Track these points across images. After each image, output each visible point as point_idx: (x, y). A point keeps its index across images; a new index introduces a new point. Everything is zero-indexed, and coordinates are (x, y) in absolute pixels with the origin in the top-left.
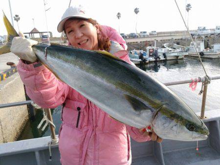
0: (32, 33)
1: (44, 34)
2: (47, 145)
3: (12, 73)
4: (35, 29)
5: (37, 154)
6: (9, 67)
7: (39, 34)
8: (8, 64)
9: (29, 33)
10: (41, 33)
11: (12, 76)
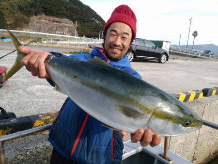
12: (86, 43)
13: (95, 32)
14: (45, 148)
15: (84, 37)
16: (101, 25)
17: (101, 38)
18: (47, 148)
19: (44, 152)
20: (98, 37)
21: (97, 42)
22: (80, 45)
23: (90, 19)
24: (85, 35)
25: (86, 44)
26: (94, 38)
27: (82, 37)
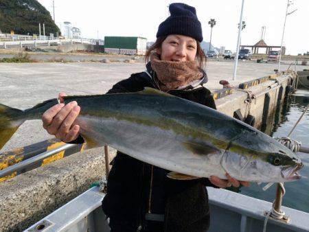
0: (256, 46)
1: (273, 49)
2: (262, 215)
3: (224, 95)
4: (262, 41)
5: (244, 219)
6: (221, 87)
7: (265, 49)
8: (221, 83)
9: (253, 47)
10: (270, 47)
11: (223, 99)
12: (18, 43)
13: (30, 26)
14: (19, 197)
15: (12, 34)
16: (39, 14)
17: (42, 34)
18: (23, 197)
19: (19, 203)
20: (37, 33)
21: (37, 41)
22: (9, 47)
23: (19, 3)
24: (12, 29)
25: (19, 46)
26: (31, 34)
27: (8, 34)
